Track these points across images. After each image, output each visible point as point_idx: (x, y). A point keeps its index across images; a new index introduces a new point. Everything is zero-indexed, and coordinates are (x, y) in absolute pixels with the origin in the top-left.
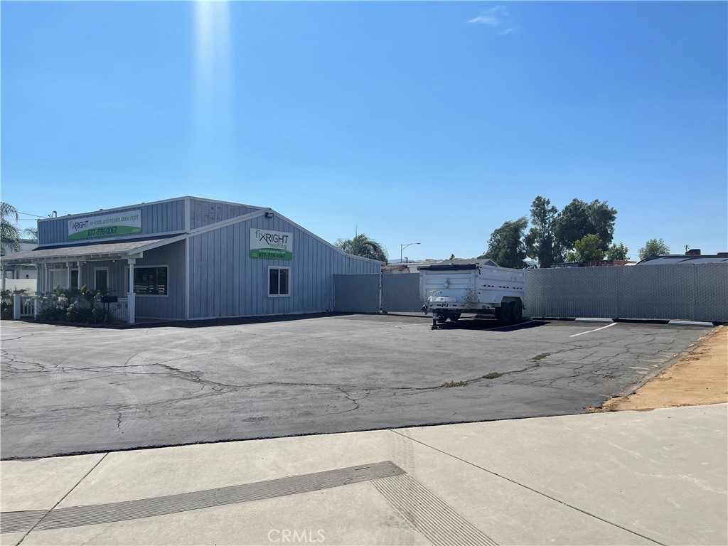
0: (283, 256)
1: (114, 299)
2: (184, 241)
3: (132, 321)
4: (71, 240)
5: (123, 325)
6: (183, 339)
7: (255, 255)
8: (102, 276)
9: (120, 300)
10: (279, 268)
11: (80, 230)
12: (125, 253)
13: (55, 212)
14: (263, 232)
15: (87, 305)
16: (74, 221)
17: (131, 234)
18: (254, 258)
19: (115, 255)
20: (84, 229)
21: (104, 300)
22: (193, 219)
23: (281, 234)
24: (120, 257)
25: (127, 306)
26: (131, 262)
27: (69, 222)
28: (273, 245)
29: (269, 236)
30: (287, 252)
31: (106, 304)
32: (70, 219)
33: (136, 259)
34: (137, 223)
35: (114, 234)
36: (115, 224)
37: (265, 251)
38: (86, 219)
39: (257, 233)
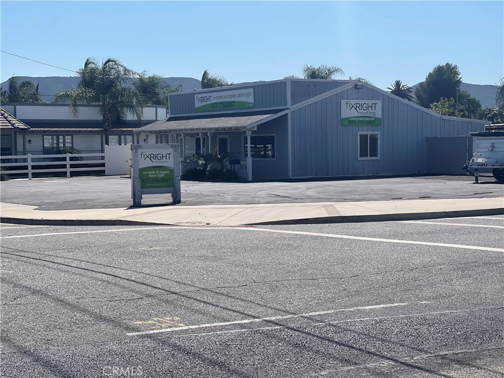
0: (372, 122)
1: (238, 162)
2: (287, 114)
3: (250, 179)
4: (197, 112)
5: (245, 181)
7: (346, 123)
8: (223, 143)
9: (242, 162)
10: (369, 133)
11: (204, 103)
12: (244, 127)
14: (353, 102)
15: (219, 167)
16: (200, 96)
17: (245, 109)
18: (345, 125)
19: (237, 128)
20: (208, 103)
21: (232, 163)
22: (292, 96)
23: (370, 102)
24: (240, 130)
25: (246, 167)
26: (249, 134)
27: (196, 96)
28: (362, 112)
29: (358, 105)
30: (376, 119)
31: (233, 165)
32: (197, 93)
33: (252, 131)
34: (251, 99)
35: (233, 108)
36: (233, 99)
37: (355, 119)
38: (210, 94)
39: (347, 103)
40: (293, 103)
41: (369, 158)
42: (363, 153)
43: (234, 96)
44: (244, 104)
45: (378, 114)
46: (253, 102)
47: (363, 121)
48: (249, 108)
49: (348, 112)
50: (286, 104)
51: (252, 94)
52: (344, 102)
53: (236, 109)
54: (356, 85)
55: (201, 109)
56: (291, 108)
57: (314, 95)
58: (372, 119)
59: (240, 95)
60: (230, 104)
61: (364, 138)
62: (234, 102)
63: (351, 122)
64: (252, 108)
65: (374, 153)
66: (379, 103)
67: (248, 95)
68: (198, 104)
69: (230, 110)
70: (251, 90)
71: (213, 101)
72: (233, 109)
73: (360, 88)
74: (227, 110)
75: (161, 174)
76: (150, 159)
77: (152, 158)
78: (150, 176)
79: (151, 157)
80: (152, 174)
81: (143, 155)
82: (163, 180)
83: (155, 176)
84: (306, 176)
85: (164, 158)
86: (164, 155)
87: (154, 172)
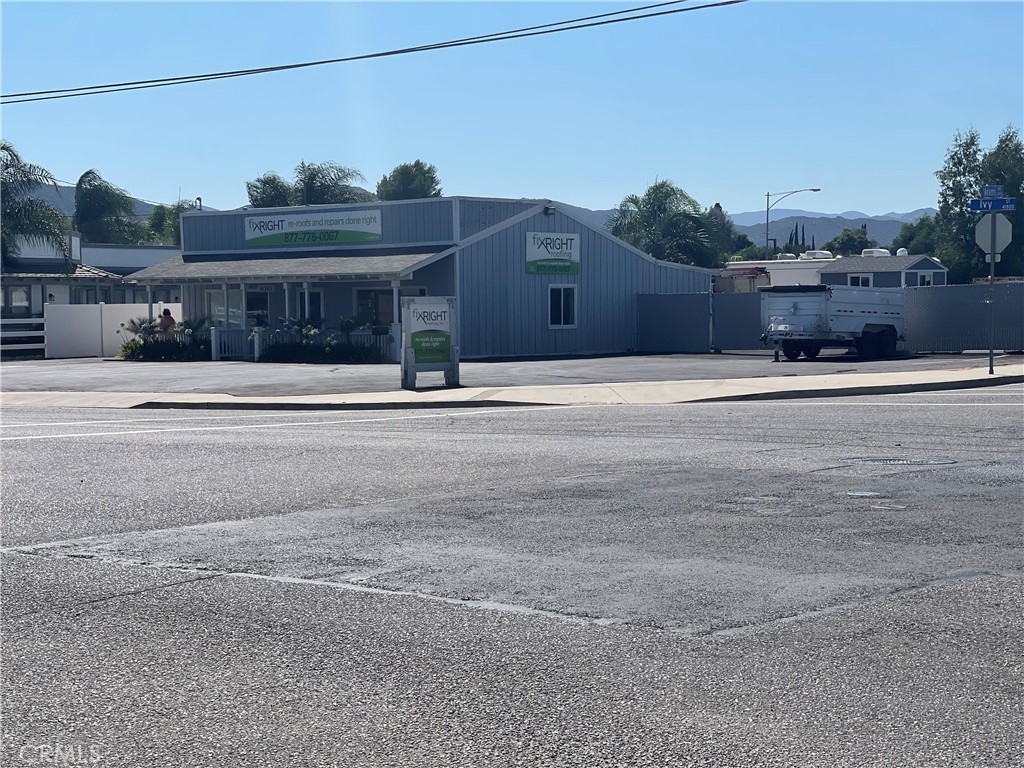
0: (566, 269)
4: (250, 248)
7: (533, 269)
8: (312, 301)
10: (563, 286)
11: (268, 233)
12: (394, 274)
13: (199, 199)
14: (542, 235)
16: (257, 220)
18: (532, 273)
19: (377, 276)
20: (276, 231)
23: (564, 236)
27: (247, 220)
28: (554, 253)
29: (549, 241)
30: (573, 263)
34: (376, 228)
35: (334, 241)
36: (334, 228)
37: (545, 263)
38: (282, 217)
39: (534, 238)
40: (463, 236)
41: (563, 326)
42: (555, 320)
43: (337, 222)
44: (361, 237)
45: (576, 257)
46: (380, 232)
47: (555, 267)
48: (370, 242)
49: (535, 253)
50: (449, 238)
51: (379, 220)
52: (530, 235)
53: (340, 244)
54: (547, 209)
55: (254, 243)
56: (461, 242)
57: (491, 224)
58: (567, 264)
59: (350, 221)
60: (329, 236)
61: (555, 293)
62: (337, 232)
63: (540, 268)
64: (377, 242)
66: (576, 237)
67: (369, 220)
68: (251, 234)
70: (376, 213)
71: (287, 229)
72: (334, 244)
73: (552, 214)
74: (320, 245)
75: (436, 342)
77: (426, 319)
79: (424, 316)
81: (415, 314)
82: (438, 351)
83: (429, 345)
85: (439, 318)
86: (439, 314)
87: (427, 339)
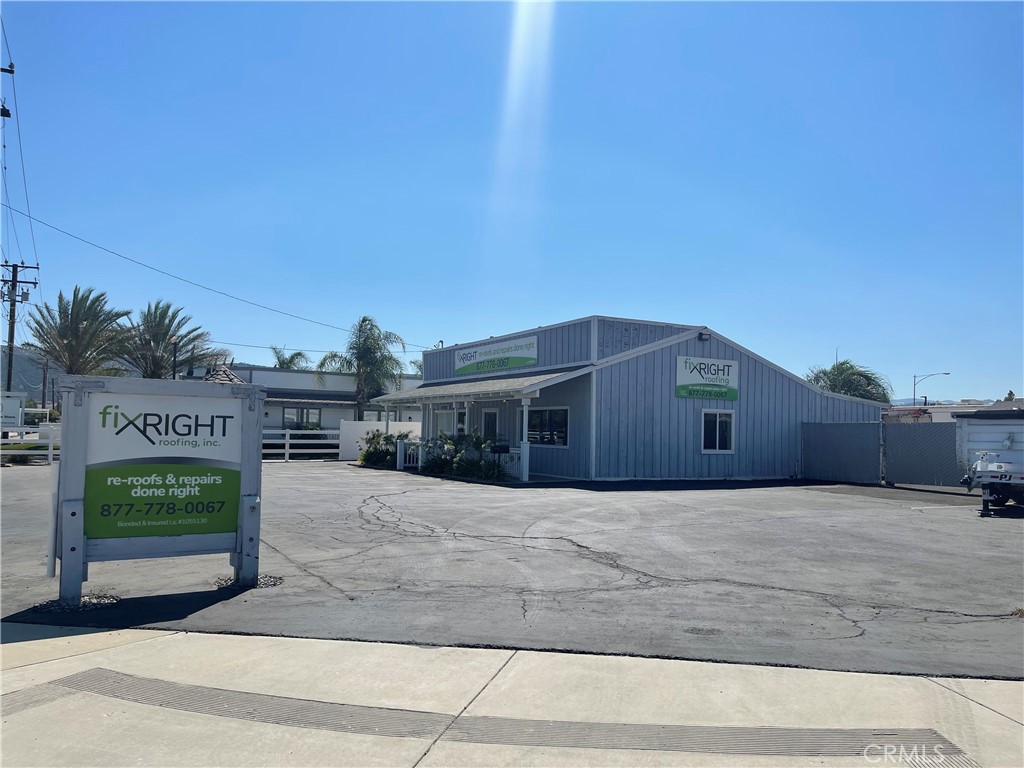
0: (724, 395)
1: (505, 450)
2: (589, 375)
3: (526, 478)
4: (458, 376)
5: (514, 482)
6: (590, 506)
7: (683, 393)
8: (491, 420)
9: (512, 450)
10: (718, 411)
11: (467, 363)
12: (518, 392)
13: (442, 342)
14: (696, 361)
15: (476, 455)
16: (462, 352)
17: (524, 367)
18: (682, 397)
19: (507, 394)
20: (472, 361)
21: (495, 450)
22: (601, 344)
23: (721, 363)
24: (513, 396)
25: (519, 458)
26: (526, 402)
27: (457, 352)
28: (709, 378)
29: (702, 366)
30: (731, 390)
31: (497, 455)
32: (458, 349)
33: (532, 399)
34: (533, 353)
35: (506, 367)
36: (507, 355)
37: (698, 388)
38: (475, 349)
39: (686, 362)
40: (602, 355)
41: (717, 451)
42: (709, 444)
43: (509, 350)
44: (523, 361)
45: (734, 383)
46: (535, 356)
47: (710, 393)
48: (530, 366)
49: (686, 377)
50: (588, 357)
51: (535, 345)
52: (681, 360)
53: (510, 369)
54: (701, 334)
55: (462, 371)
56: (598, 364)
57: (635, 345)
58: (723, 390)
59: (517, 348)
60: (503, 362)
61: (710, 420)
62: (508, 358)
63: (692, 392)
64: (534, 366)
65: (725, 445)
66: (735, 365)
67: (529, 346)
68: (459, 365)
69: (502, 370)
70: (534, 339)
71: (479, 359)
72: (506, 370)
73: (707, 340)
74: (498, 371)
75: (189, 487)
76: (144, 432)
77: (150, 431)
78: (138, 493)
79: (146, 425)
80: (143, 487)
81: (110, 419)
82: (192, 506)
83: (160, 492)
84: (618, 476)
85: (204, 432)
86: (205, 420)
87: (153, 479)
